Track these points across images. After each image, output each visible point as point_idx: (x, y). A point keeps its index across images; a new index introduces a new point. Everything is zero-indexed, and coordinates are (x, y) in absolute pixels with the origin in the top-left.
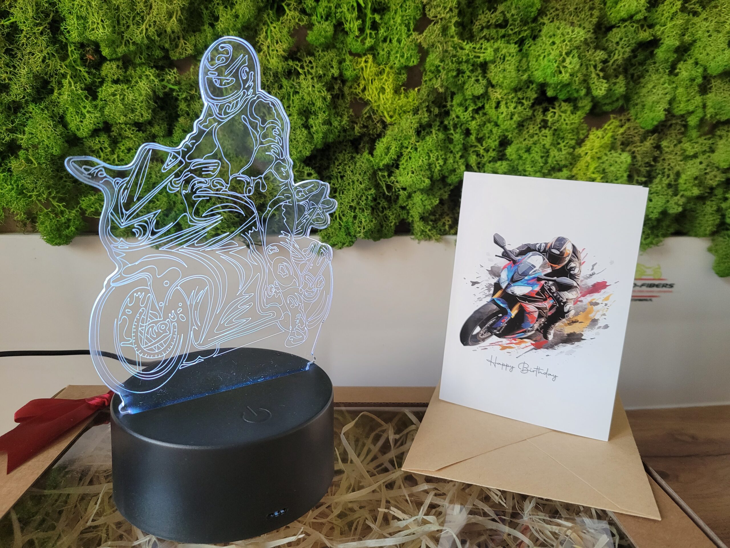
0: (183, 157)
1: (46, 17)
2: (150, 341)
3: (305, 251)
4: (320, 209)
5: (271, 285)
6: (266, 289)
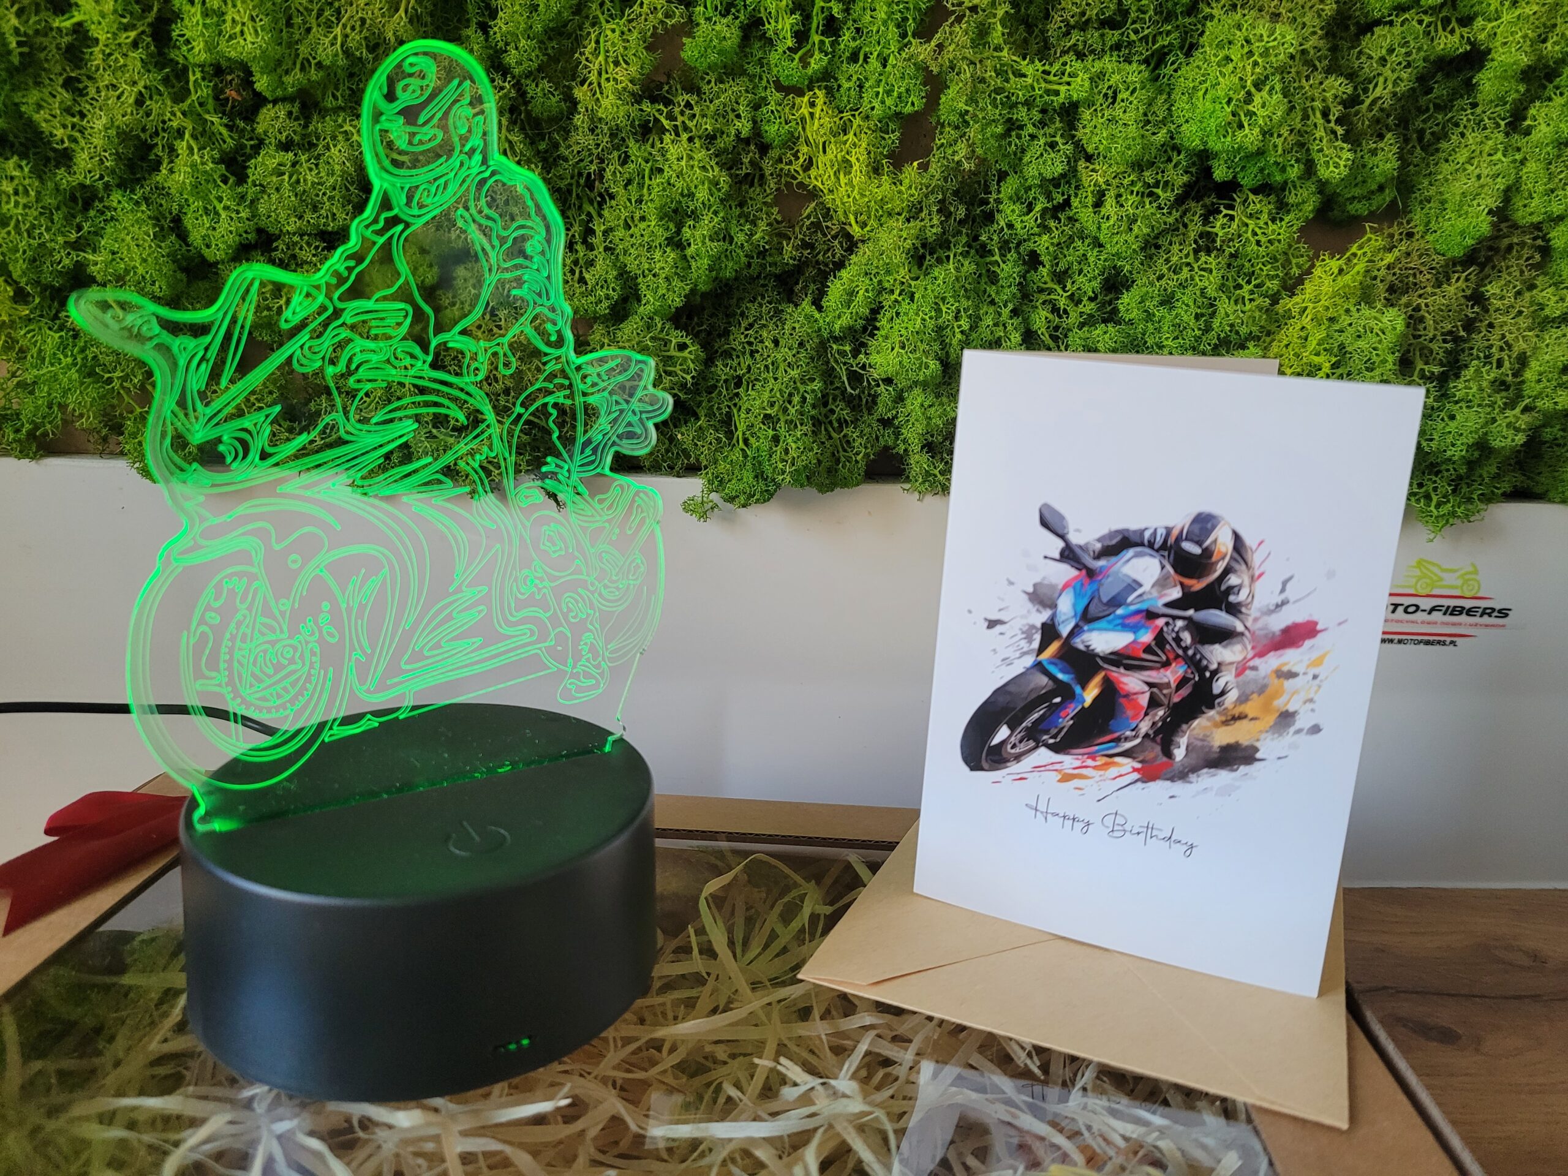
0: (329, 296)
1: (143, 11)
2: (260, 681)
3: (601, 501)
4: (634, 412)
5: (526, 572)
6: (516, 580)
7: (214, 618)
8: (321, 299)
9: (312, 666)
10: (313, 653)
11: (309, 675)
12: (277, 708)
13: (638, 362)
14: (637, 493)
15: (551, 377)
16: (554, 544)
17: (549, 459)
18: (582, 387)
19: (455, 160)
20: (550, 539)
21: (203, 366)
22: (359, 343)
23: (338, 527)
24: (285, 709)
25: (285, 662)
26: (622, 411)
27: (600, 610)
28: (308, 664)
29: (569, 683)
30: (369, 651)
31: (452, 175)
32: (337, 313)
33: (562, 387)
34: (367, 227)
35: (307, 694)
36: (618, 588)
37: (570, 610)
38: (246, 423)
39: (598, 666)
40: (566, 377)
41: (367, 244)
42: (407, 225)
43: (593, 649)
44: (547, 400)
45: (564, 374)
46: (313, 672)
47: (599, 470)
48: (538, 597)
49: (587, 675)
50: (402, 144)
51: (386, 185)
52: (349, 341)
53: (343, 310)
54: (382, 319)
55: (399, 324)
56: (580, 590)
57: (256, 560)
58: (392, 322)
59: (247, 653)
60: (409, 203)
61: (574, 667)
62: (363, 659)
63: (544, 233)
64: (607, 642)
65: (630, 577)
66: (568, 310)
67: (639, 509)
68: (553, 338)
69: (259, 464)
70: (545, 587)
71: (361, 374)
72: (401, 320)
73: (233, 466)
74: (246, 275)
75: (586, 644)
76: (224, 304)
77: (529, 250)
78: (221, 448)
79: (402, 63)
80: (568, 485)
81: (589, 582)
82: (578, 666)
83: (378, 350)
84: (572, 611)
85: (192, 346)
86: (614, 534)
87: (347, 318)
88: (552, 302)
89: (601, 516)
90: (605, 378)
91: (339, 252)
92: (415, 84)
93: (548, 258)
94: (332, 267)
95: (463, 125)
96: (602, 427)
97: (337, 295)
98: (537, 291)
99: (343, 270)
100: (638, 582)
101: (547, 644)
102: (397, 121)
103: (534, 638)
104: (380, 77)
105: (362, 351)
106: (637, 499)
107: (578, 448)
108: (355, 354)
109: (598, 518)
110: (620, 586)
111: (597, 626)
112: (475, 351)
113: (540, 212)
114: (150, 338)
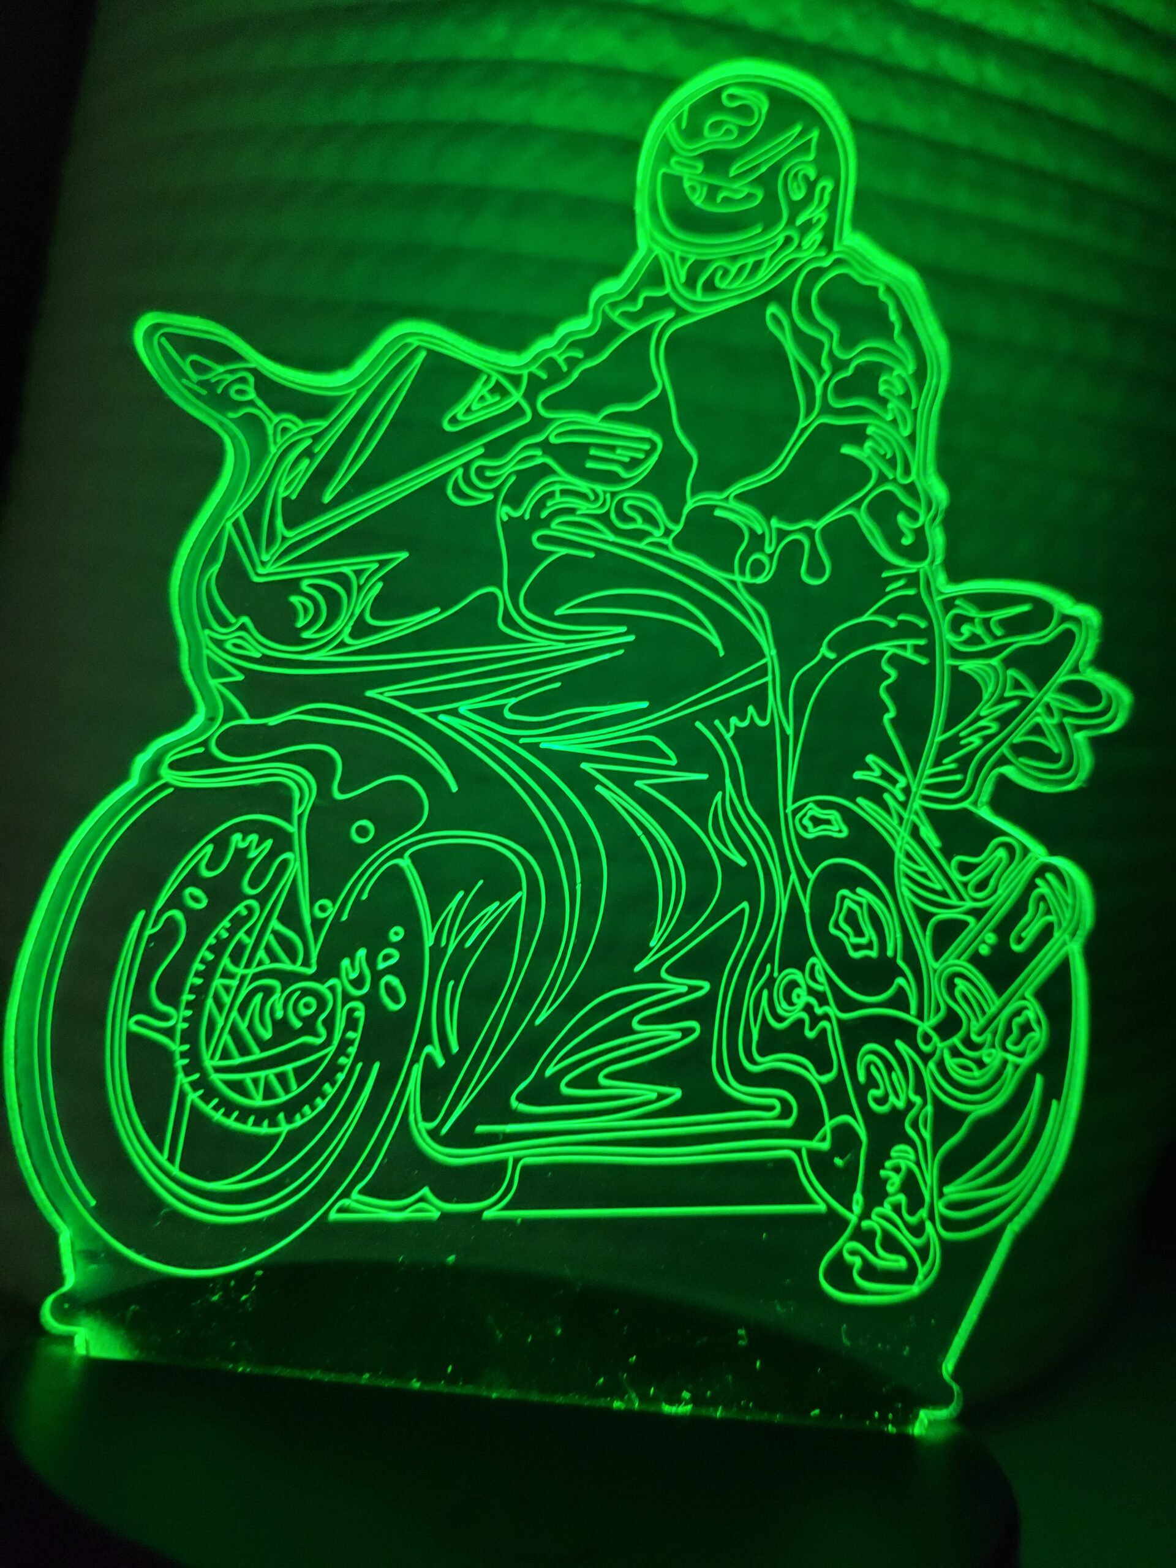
0: (530, 397)
2: (244, 1050)
3: (965, 869)
4: (1049, 709)
5: (793, 974)
6: (771, 981)
7: (197, 899)
8: (516, 396)
9: (341, 1050)
10: (352, 1023)
11: (333, 1068)
12: (263, 1115)
13: (1065, 618)
14: (1043, 870)
15: (891, 610)
16: (859, 933)
17: (870, 759)
18: (950, 638)
19: (778, 234)
21: (305, 462)
22: (564, 478)
23: (454, 788)
24: (274, 1123)
25: (297, 1024)
26: (1026, 701)
27: (937, 1102)
28: (336, 1041)
29: (849, 1249)
30: (455, 1048)
31: (768, 254)
32: (539, 424)
34: (614, 305)
35: (321, 1104)
36: (981, 1064)
37: (872, 1083)
38: (346, 566)
40: (924, 613)
41: (609, 330)
42: (681, 313)
43: (910, 1186)
44: (879, 647)
45: (916, 605)
46: (342, 1060)
47: (966, 804)
48: (810, 1034)
49: (892, 1245)
50: (698, 200)
51: (658, 251)
52: (544, 470)
53: (548, 422)
54: (612, 448)
55: (634, 464)
56: (899, 1044)
57: (296, 812)
58: (624, 456)
59: (234, 983)
60: (691, 282)
61: (866, 1215)
62: (440, 1062)
63: (911, 367)
64: (945, 1178)
65: (1009, 1045)
66: (940, 493)
67: (1042, 905)
68: (907, 541)
69: (348, 640)
70: (826, 1017)
71: (556, 528)
72: (641, 456)
73: (306, 635)
74: (409, 340)
75: (897, 1170)
76: (363, 375)
77: (882, 389)
78: (295, 599)
79: (718, 93)
80: (901, 819)
81: (920, 1031)
82: (873, 1216)
83: (592, 497)
84: (877, 1087)
85: (295, 430)
86: (984, 942)
87: (552, 435)
88: (913, 477)
89: (961, 898)
90: (998, 632)
91: (562, 330)
92: (733, 123)
93: (913, 407)
94: (545, 351)
95: (799, 187)
96: (981, 723)
97: (542, 397)
98: (889, 456)
99: (561, 360)
100: (1026, 1061)
101: (815, 1144)
102: (694, 167)
103: (788, 1123)
104: (681, 104)
105: (564, 492)
106: (1038, 881)
107: (930, 752)
108: (551, 495)
109: (954, 901)
110: (986, 1060)
111: (927, 1135)
112: (760, 532)
113: (909, 330)
114: (237, 405)
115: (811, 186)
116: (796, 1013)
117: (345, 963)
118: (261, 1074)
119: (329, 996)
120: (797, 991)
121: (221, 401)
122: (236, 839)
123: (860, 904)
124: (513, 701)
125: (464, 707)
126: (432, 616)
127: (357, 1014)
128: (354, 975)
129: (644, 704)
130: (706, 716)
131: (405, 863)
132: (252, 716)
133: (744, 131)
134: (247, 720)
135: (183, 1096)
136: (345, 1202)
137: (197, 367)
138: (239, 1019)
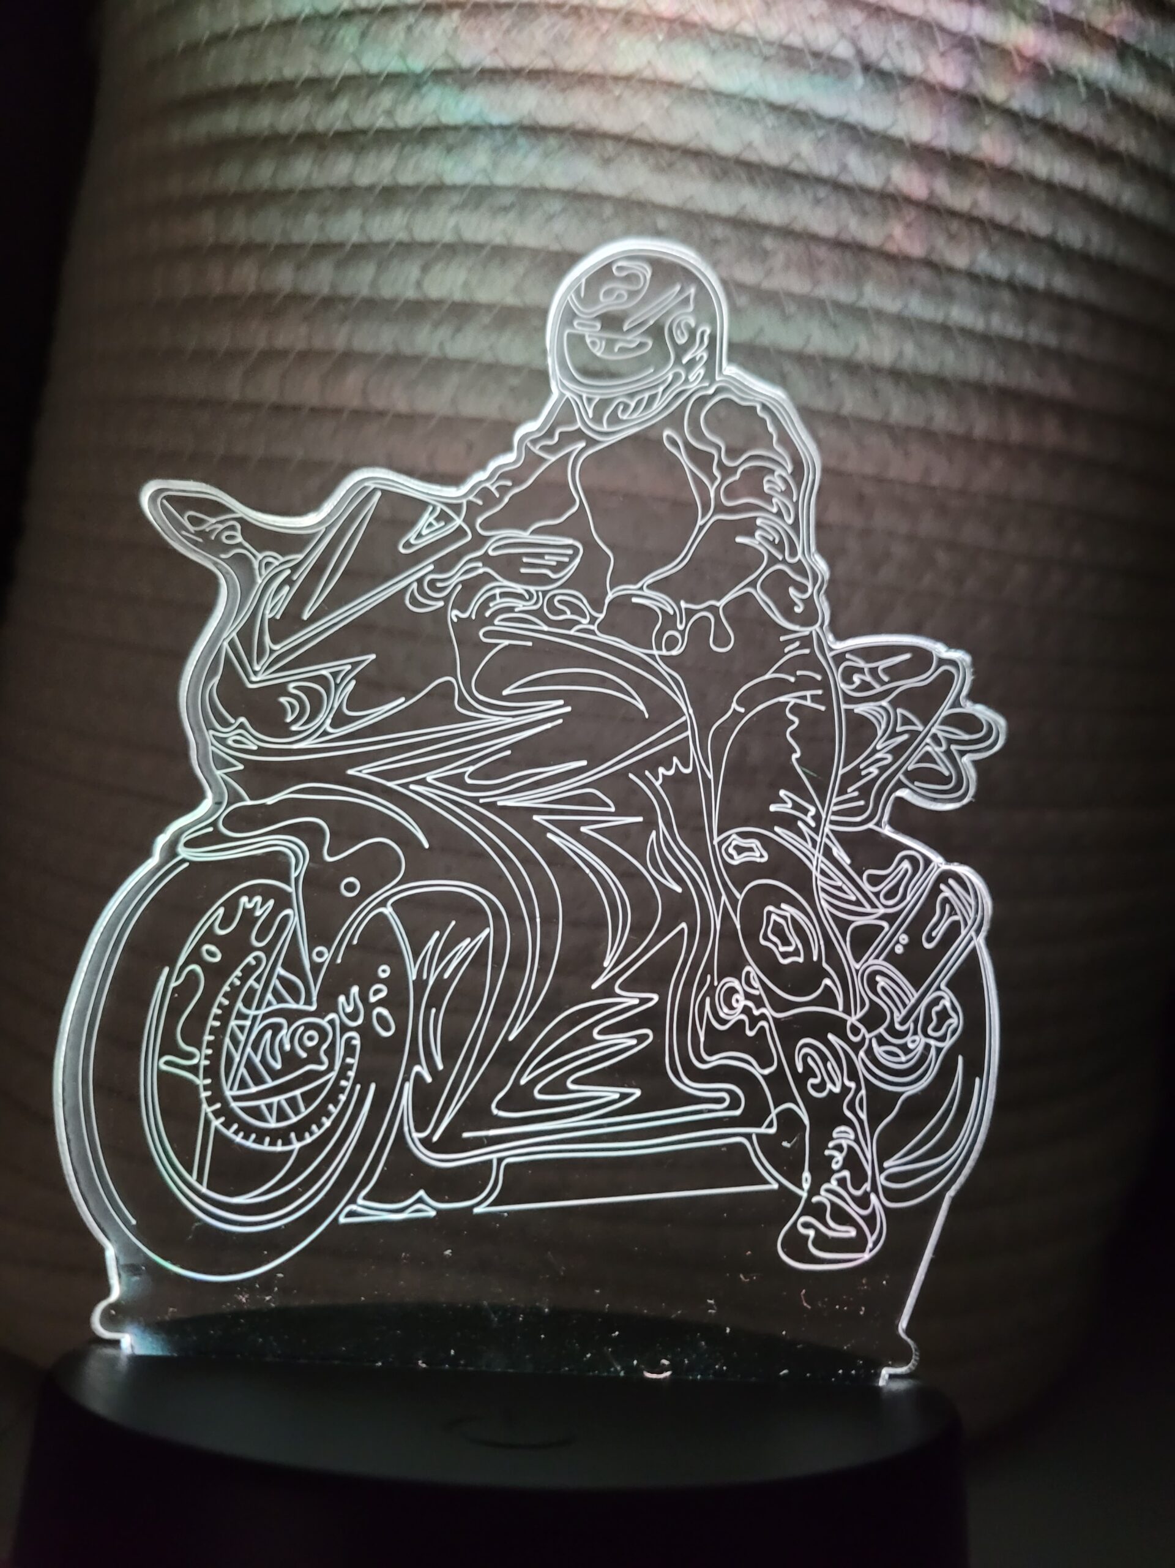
9: (342, 1075)
11: (337, 1089)
12: (277, 1135)
13: (942, 662)
15: (791, 667)
16: (786, 942)
17: (782, 793)
18: (843, 686)
19: (668, 372)
20: (778, 931)
21: (287, 588)
22: (502, 583)
23: (426, 844)
24: (287, 1142)
25: (304, 1055)
26: (915, 734)
27: (870, 1086)
28: (337, 1067)
29: (802, 1223)
30: (440, 1066)
31: (661, 389)
32: (479, 541)
33: (809, 683)
34: (534, 442)
35: (327, 1123)
36: (906, 1050)
37: (809, 1072)
38: (324, 669)
39: (863, 1202)
40: (819, 668)
41: (532, 461)
42: (592, 442)
43: (852, 1161)
44: (782, 699)
46: (344, 1083)
47: (871, 825)
48: (750, 1034)
49: (841, 1217)
50: (599, 352)
51: (568, 395)
52: (486, 578)
53: (486, 539)
54: (542, 556)
55: (561, 566)
56: (831, 1037)
57: (294, 875)
58: (552, 561)
59: (248, 1023)
60: (597, 419)
61: (814, 1191)
62: (428, 1078)
63: (790, 468)
64: (884, 1153)
65: (930, 1032)
66: (822, 566)
67: (948, 907)
68: (798, 610)
69: (330, 730)
70: (763, 1017)
71: (499, 624)
72: (566, 559)
73: (294, 728)
74: (366, 484)
75: (839, 1148)
76: (330, 515)
77: (766, 487)
78: (283, 700)
79: (608, 267)
80: (814, 842)
81: (849, 1024)
82: (822, 1192)
83: (527, 597)
84: (815, 1076)
85: (277, 563)
86: (898, 942)
87: (490, 549)
88: (800, 556)
89: (874, 906)
90: (886, 679)
91: (492, 465)
92: (622, 288)
93: (795, 499)
94: (480, 482)
95: (682, 333)
96: (878, 756)
97: (479, 520)
98: (777, 541)
99: (493, 489)
100: (947, 1044)
101: (763, 1130)
102: (594, 326)
103: (737, 1113)
104: (579, 279)
105: (503, 595)
106: (942, 887)
107: (834, 783)
108: (493, 597)
109: (868, 909)
110: (911, 1046)
111: (863, 1116)
112: (671, 612)
113: (786, 441)
114: (227, 548)
115: (692, 333)
116: (736, 1016)
117: (342, 999)
118: (274, 1100)
119: (329, 1028)
120: (736, 996)
121: (213, 545)
122: (244, 899)
123: (785, 918)
124: (471, 769)
125: (430, 777)
126: (399, 704)
127: (354, 1042)
128: (349, 1009)
129: (584, 763)
130: (638, 768)
131: (388, 911)
132: (252, 799)
133: (632, 294)
134: (249, 802)
135: (208, 1123)
136: (353, 1207)
137: (194, 521)
138: (253, 1054)
